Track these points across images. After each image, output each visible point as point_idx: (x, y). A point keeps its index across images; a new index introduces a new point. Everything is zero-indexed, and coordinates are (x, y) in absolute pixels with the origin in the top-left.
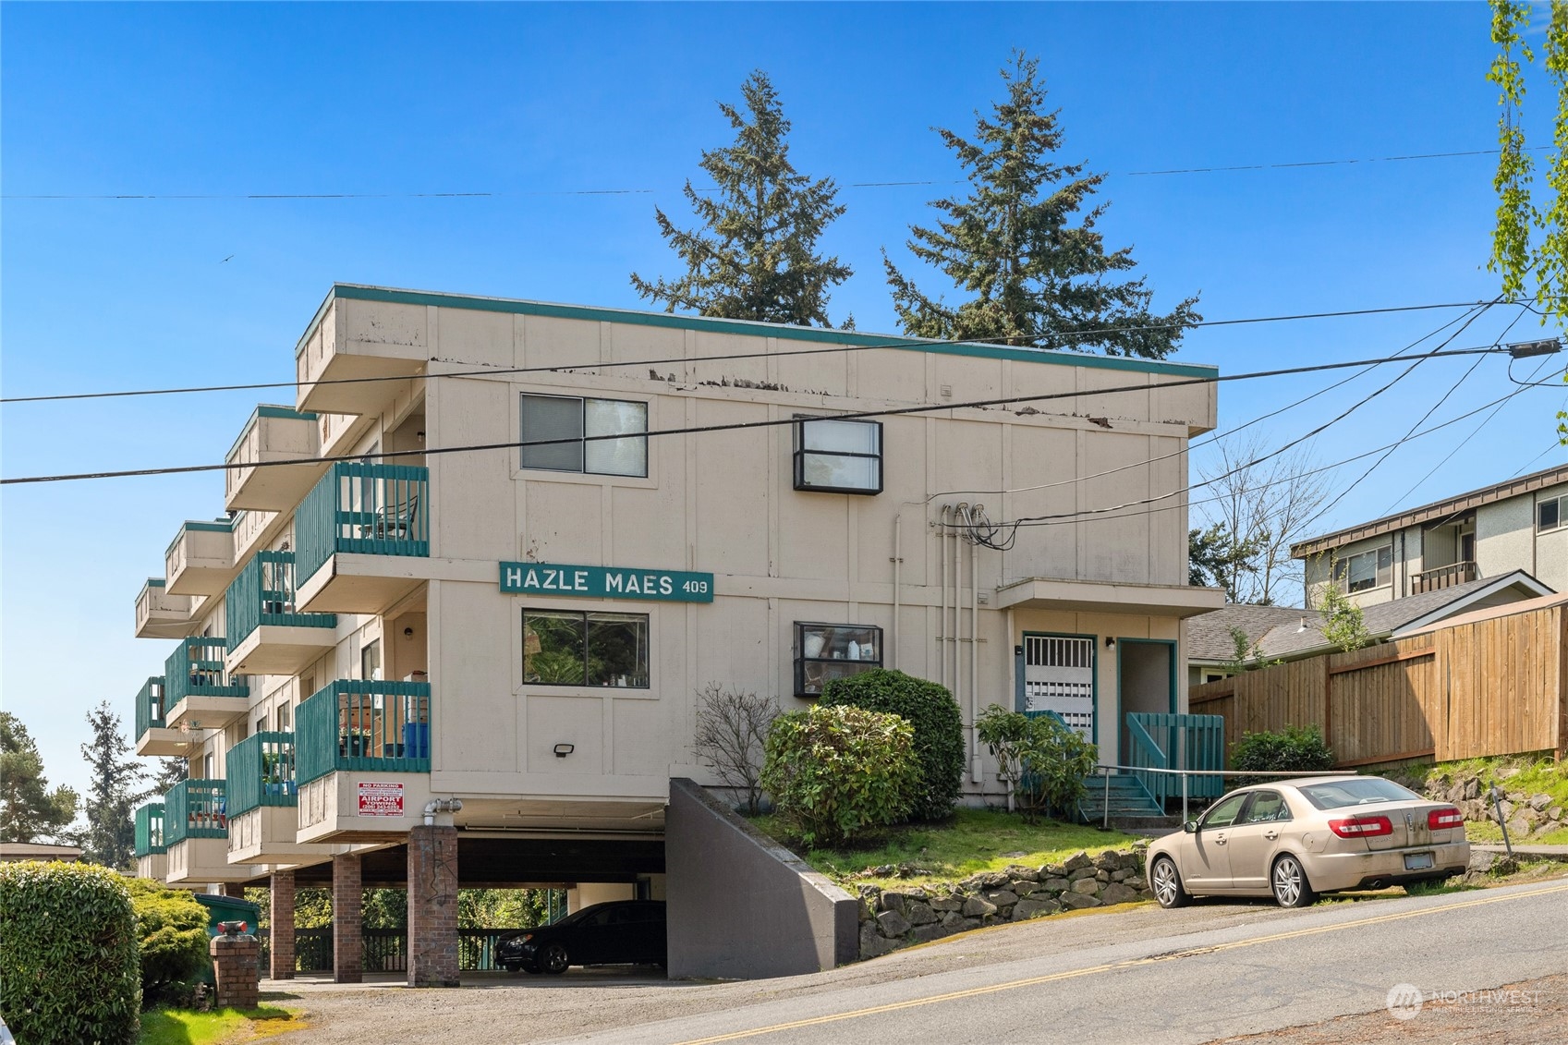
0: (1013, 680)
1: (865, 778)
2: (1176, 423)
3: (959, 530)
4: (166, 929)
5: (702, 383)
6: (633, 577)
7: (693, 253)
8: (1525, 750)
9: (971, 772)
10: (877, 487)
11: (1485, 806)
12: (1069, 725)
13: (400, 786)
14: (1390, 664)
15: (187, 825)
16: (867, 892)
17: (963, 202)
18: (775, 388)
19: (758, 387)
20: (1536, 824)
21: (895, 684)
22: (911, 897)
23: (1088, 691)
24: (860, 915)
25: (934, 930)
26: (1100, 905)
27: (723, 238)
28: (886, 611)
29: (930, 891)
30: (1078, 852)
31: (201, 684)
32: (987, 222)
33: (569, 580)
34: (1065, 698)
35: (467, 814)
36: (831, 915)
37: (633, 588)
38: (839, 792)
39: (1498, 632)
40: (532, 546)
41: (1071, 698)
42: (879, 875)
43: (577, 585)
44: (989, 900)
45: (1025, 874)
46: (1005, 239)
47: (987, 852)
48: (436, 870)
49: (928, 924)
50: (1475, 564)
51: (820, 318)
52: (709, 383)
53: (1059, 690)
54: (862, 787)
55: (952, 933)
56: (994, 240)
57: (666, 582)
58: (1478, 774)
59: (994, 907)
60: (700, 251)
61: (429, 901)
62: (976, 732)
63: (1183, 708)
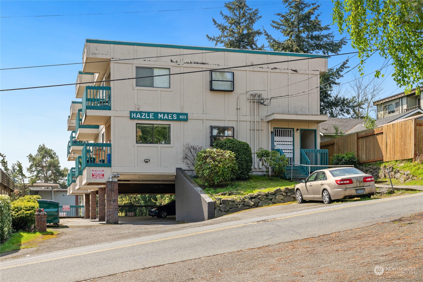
0: (270, 140)
1: (221, 168)
2: (316, 70)
3: (256, 101)
4: (22, 210)
5: (185, 63)
6: (166, 115)
7: (222, 29)
8: (406, 159)
9: (254, 166)
10: (232, 90)
11: (394, 174)
12: (284, 152)
13: (103, 171)
14: (372, 135)
15: (72, 179)
16: (217, 199)
17: (284, 14)
18: (205, 64)
19: (200, 64)
20: (406, 179)
21: (233, 143)
22: (230, 201)
23: (292, 143)
24: (215, 205)
25: (236, 210)
26: (283, 202)
27: (230, 25)
28: (235, 123)
29: (235, 199)
30: (278, 188)
31: (76, 143)
32: (290, 19)
33: (148, 116)
34: (285, 145)
35: (121, 178)
36: (207, 205)
37: (166, 118)
38: (214, 172)
39: (399, 126)
40: (139, 107)
41: (287, 145)
42: (222, 195)
43: (151, 117)
44: (252, 201)
45: (262, 194)
46: (296, 23)
47: (254, 188)
48: (112, 193)
49: (234, 208)
50: (420, 106)
51: (255, 45)
52: (187, 63)
53: (283, 143)
54: (220, 171)
55: (241, 210)
56: (293, 24)
57: (175, 116)
58: (393, 165)
59: (253, 203)
60: (224, 29)
61: (110, 201)
62: (256, 155)
63: (318, 148)
